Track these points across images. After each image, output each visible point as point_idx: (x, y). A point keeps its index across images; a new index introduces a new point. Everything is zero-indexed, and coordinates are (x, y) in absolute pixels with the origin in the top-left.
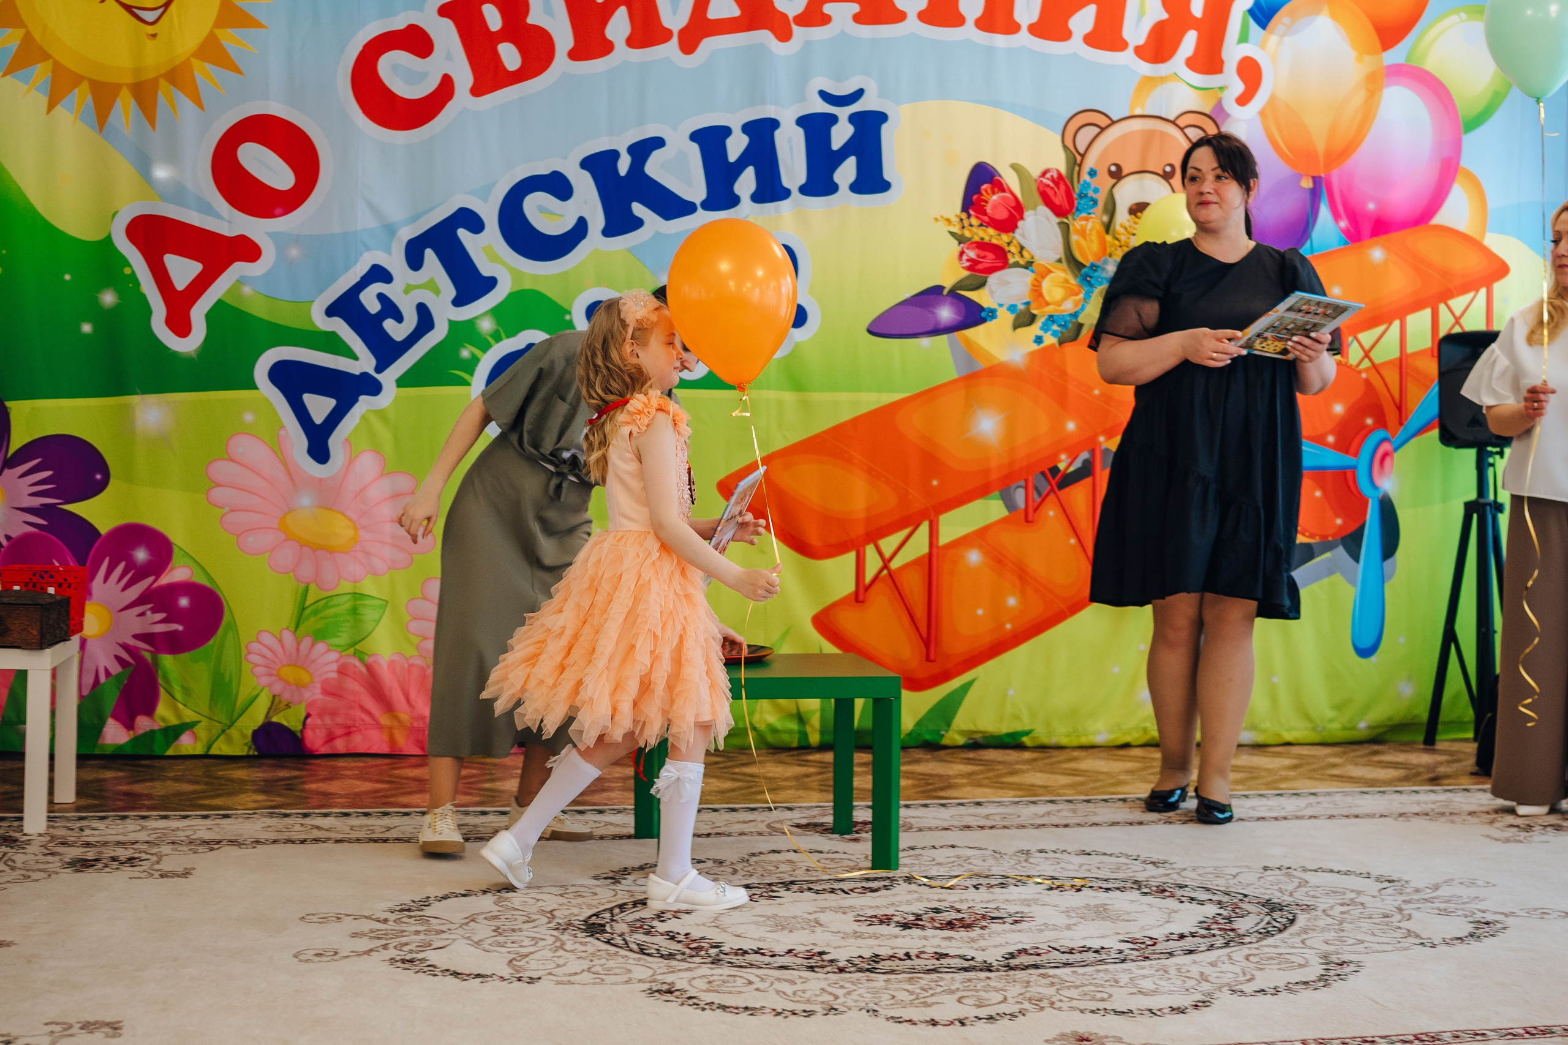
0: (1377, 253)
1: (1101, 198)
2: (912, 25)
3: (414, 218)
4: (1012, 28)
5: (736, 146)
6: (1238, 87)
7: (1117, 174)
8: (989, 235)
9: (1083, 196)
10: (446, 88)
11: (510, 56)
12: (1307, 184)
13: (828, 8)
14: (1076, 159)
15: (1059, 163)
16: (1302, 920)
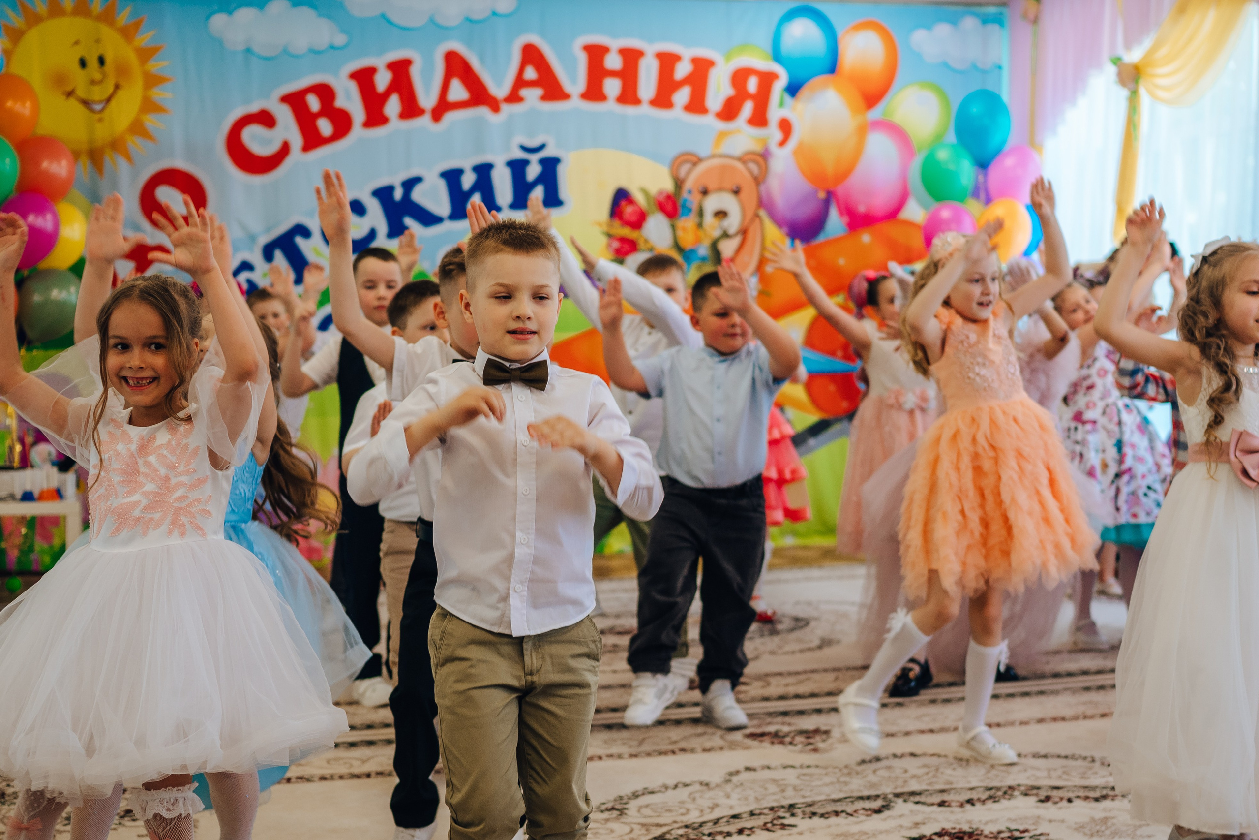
0: (866, 237)
1: (695, 206)
2: (576, 103)
3: (268, 230)
4: (636, 101)
5: (468, 180)
6: (778, 135)
7: (705, 192)
8: (626, 232)
9: (684, 206)
10: (285, 149)
11: (325, 127)
12: (822, 195)
13: (524, 92)
14: (679, 184)
15: (668, 186)
16: (813, 624)
